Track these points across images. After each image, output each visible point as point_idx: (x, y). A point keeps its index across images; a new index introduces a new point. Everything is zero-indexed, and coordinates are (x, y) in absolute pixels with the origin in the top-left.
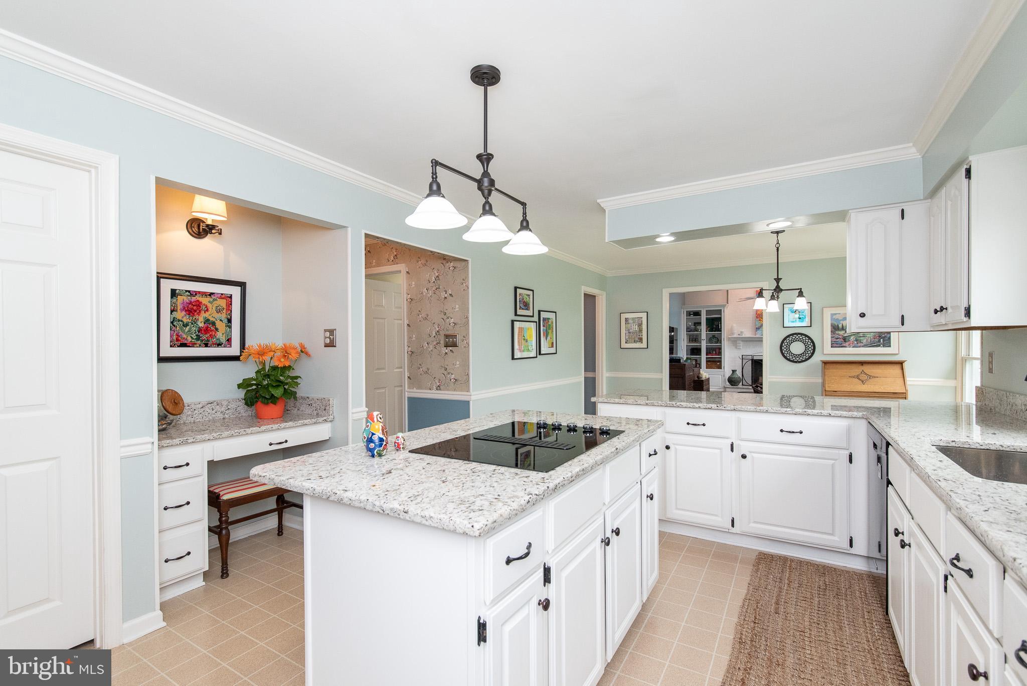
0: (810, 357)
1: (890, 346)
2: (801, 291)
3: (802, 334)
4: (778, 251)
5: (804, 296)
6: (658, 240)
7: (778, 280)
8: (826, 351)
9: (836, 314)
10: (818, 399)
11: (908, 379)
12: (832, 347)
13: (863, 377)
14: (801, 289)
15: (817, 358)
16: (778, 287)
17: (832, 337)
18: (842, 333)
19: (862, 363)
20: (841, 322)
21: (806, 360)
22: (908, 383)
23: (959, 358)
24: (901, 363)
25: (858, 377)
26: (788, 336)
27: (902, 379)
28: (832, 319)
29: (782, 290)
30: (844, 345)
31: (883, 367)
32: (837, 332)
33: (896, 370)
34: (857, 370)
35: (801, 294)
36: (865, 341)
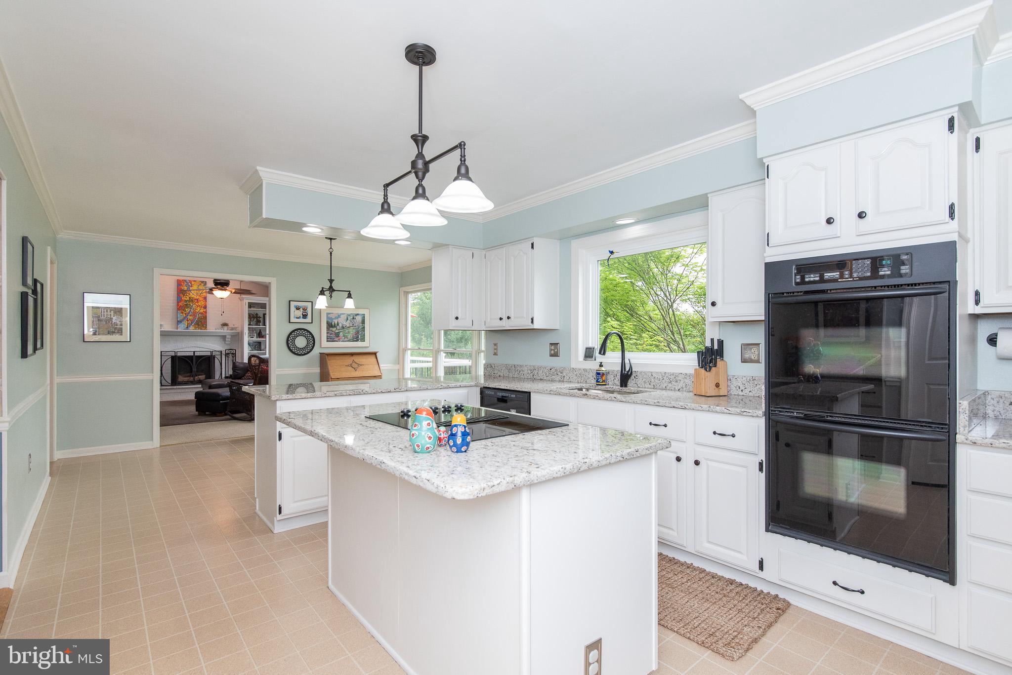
0: (311, 350)
1: (364, 341)
2: (350, 293)
3: (305, 330)
4: (331, 255)
5: (352, 298)
6: (304, 229)
7: (331, 281)
8: (324, 345)
9: (330, 313)
10: (317, 384)
11: (381, 365)
12: (327, 341)
13: (355, 365)
14: (350, 291)
15: (316, 351)
16: (331, 287)
17: (327, 333)
18: (334, 329)
19: (352, 354)
20: (334, 320)
21: (308, 353)
22: (381, 368)
23: (401, 350)
24: (375, 354)
25: (351, 366)
26: (294, 331)
27: (377, 365)
28: (327, 317)
29: (334, 290)
30: (336, 339)
31: (365, 357)
32: (331, 329)
33: (372, 359)
34: (349, 360)
35: (350, 296)
36: (349, 337)
